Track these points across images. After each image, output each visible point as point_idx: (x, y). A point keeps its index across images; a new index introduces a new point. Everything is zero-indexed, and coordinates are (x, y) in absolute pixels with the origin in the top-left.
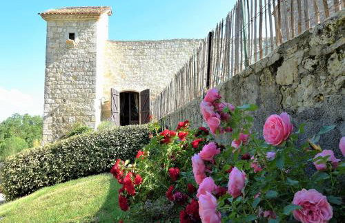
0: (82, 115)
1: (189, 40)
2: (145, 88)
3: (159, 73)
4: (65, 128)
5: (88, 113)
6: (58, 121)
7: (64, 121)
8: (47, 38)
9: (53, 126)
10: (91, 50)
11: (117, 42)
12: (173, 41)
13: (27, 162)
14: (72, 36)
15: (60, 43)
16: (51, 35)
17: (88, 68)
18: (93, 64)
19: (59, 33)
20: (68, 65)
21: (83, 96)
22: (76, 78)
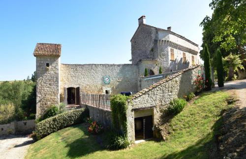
0: (53, 101)
1: (95, 65)
2: (78, 86)
3: (83, 79)
4: (46, 107)
5: (56, 100)
6: (43, 104)
7: (45, 104)
8: (37, 66)
9: (41, 107)
10: (56, 72)
11: (66, 65)
12: (89, 65)
13: (45, 125)
14: (48, 65)
15: (42, 68)
16: (38, 64)
17: (55, 80)
18: (57, 78)
19: (42, 64)
20: (47, 78)
21: (54, 93)
22: (50, 84)
